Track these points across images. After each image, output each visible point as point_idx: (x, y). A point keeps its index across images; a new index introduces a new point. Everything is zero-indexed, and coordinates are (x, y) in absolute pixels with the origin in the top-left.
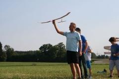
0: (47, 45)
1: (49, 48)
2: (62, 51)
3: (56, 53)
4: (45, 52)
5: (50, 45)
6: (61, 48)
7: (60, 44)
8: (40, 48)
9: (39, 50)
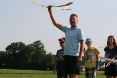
0: (17, 43)
1: (19, 48)
2: (39, 52)
3: (30, 56)
4: (14, 54)
5: (22, 44)
6: (37, 49)
7: (37, 42)
8: (7, 49)
9: (5, 51)
